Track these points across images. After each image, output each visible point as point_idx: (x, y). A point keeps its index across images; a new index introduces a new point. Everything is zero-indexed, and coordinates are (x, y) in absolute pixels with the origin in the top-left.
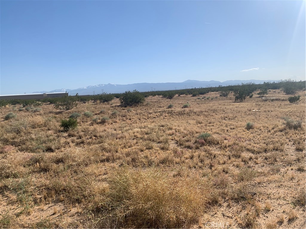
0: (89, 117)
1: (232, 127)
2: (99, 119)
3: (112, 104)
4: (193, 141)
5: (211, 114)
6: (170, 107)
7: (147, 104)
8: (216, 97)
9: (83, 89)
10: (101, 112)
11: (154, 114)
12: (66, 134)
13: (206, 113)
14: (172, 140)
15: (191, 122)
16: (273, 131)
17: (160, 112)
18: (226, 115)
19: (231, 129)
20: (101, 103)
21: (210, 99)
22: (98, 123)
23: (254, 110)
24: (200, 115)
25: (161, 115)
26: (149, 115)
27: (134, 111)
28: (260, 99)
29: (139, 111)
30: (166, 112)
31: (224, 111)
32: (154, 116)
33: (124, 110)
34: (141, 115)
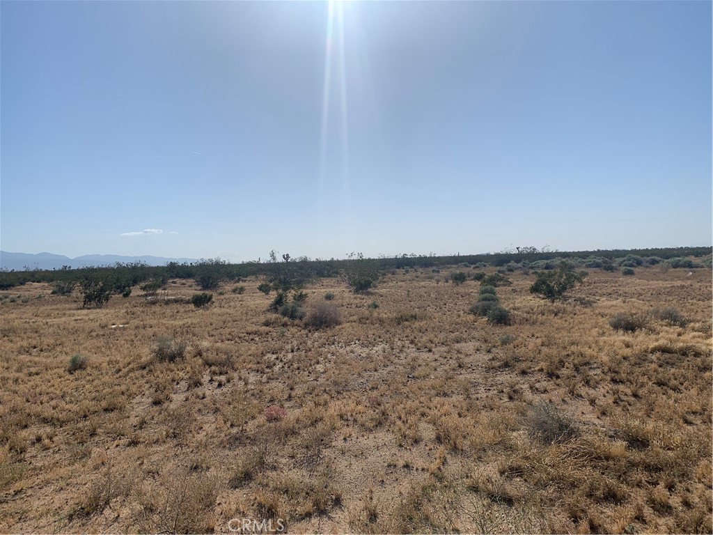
1: (33, 370)
8: (40, 297)
16: (126, 370)
18: (34, 342)
19: (30, 374)
23: (113, 326)
28: (143, 300)
31: (36, 332)
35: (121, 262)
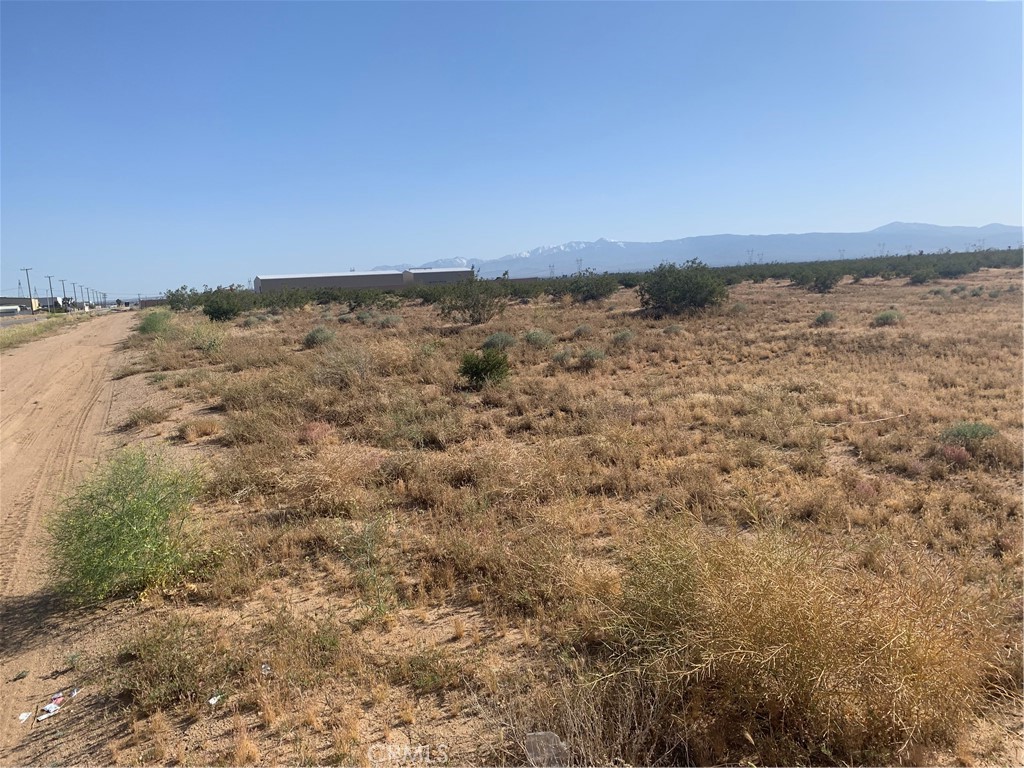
0: (540, 348)
2: (574, 357)
3: (611, 309)
4: (919, 451)
5: (994, 352)
6: (823, 321)
7: (734, 312)
9: (519, 259)
10: (578, 334)
11: (761, 344)
12: (475, 399)
13: (970, 349)
14: (837, 440)
15: (910, 378)
17: (785, 338)
20: (577, 304)
21: (985, 296)
22: (568, 370)
24: (945, 355)
25: (790, 349)
26: (745, 350)
27: (687, 334)
29: (707, 334)
30: (811, 341)
32: (763, 353)
33: (652, 327)
34: (715, 345)
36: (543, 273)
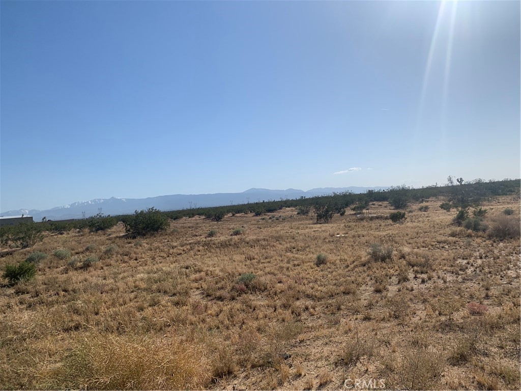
0: (62, 259)
1: (296, 262)
2: (81, 262)
3: (110, 235)
4: (229, 288)
5: (272, 244)
6: (211, 234)
7: (172, 232)
8: (291, 216)
10: (87, 249)
11: (179, 247)
12: (11, 291)
13: (264, 243)
14: (198, 289)
15: (237, 257)
16: (352, 266)
17: (190, 244)
18: (293, 245)
19: (294, 265)
20: (92, 233)
21: (281, 220)
22: (76, 269)
23: (338, 236)
24: (254, 246)
25: (192, 249)
26: (171, 251)
27: (146, 245)
28: (354, 217)
29: (156, 244)
30: (201, 244)
31: (294, 239)
32: (179, 252)
33: (130, 243)
34: (158, 250)
35: (336, 192)
36: (78, 216)
